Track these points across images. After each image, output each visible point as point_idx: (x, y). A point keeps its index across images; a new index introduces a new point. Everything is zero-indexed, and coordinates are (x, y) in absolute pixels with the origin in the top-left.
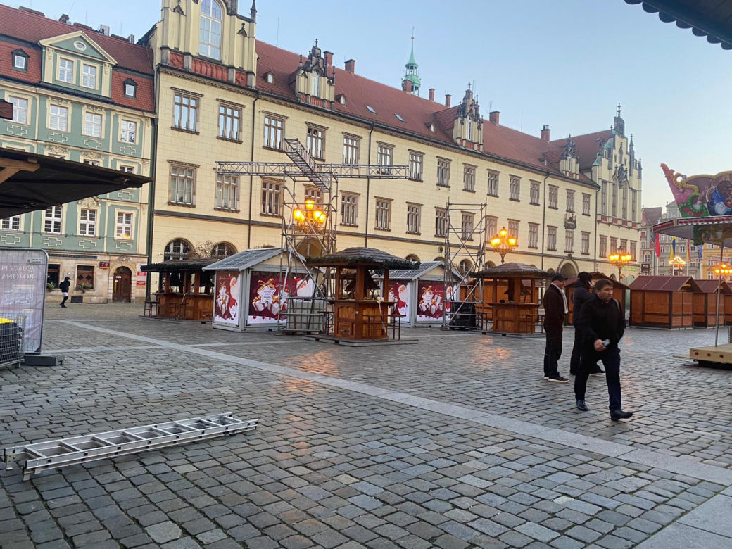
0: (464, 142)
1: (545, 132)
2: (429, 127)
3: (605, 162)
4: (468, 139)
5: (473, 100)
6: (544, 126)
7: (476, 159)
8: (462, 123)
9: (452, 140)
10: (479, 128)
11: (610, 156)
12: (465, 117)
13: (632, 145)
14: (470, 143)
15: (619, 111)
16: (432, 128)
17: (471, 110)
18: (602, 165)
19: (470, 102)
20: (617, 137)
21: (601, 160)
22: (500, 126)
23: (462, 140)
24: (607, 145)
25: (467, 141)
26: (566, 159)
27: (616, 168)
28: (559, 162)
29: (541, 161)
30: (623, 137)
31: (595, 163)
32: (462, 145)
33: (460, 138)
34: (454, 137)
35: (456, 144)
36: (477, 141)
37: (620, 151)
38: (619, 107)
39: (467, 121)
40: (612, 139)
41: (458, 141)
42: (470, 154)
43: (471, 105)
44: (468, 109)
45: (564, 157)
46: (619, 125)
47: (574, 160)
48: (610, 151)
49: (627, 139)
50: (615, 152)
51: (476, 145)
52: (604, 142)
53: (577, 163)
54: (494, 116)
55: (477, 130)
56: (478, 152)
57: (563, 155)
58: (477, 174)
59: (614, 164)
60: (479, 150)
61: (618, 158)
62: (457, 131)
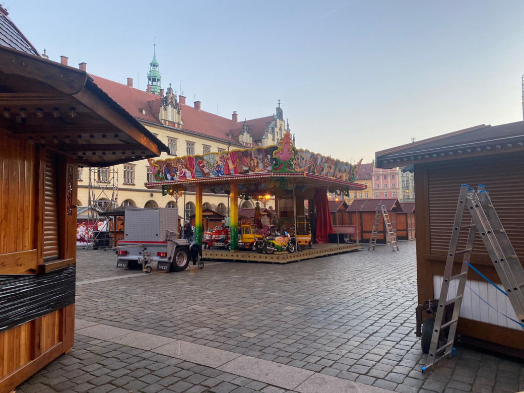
0: (167, 122)
1: (235, 115)
2: (141, 111)
3: (270, 136)
4: (171, 120)
5: (173, 94)
6: (234, 112)
7: (177, 134)
8: (165, 110)
9: (158, 121)
10: (178, 113)
11: (273, 132)
12: (167, 105)
13: (288, 125)
14: (172, 123)
15: (279, 104)
16: (144, 112)
17: (172, 101)
18: (268, 138)
19: (171, 96)
20: (278, 120)
21: (267, 135)
22: (201, 111)
23: (165, 121)
24: (271, 125)
25: (169, 122)
26: (243, 134)
27: (278, 139)
28: (239, 136)
29: (227, 135)
30: (282, 120)
31: (264, 137)
32: (166, 124)
33: (164, 120)
34: (160, 119)
35: (161, 124)
36: (177, 122)
37: (281, 129)
38: (279, 101)
39: (170, 108)
40: (274, 121)
41: (163, 121)
42: (172, 130)
43: (172, 98)
44: (169, 101)
45: (241, 133)
46: (280, 112)
47: (248, 135)
48: (273, 129)
49: (285, 121)
50: (277, 130)
51: (176, 125)
52: (269, 123)
53: (250, 136)
54: (197, 104)
55: (177, 115)
56: (178, 129)
57: (241, 131)
58: (178, 144)
59: (276, 137)
60: (179, 127)
61: (279, 133)
62: (162, 115)
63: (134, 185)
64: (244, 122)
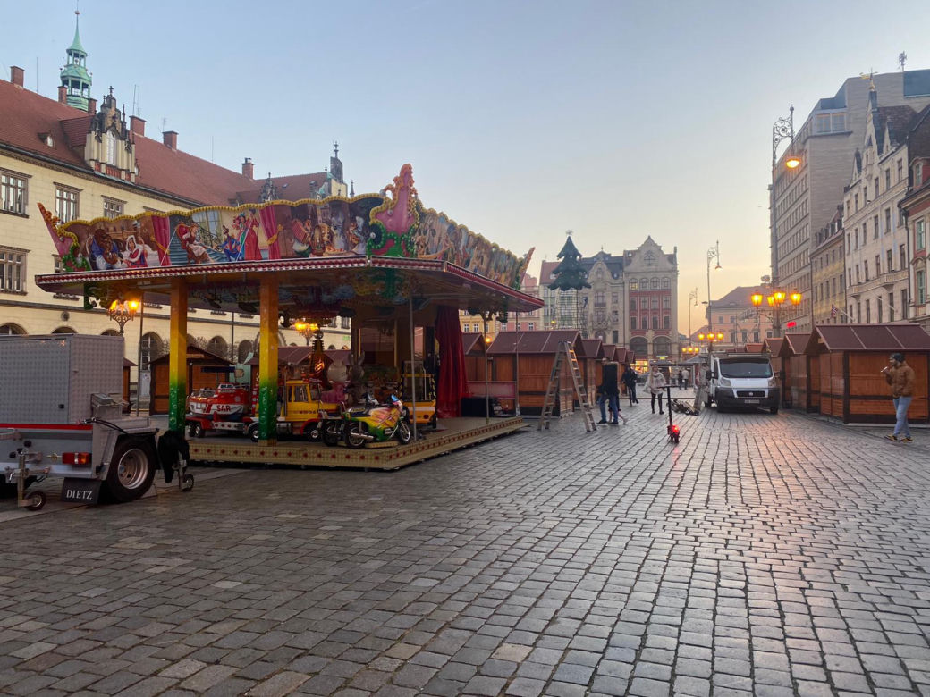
0: (103, 167)
1: (247, 166)
2: (43, 140)
4: (111, 163)
5: (116, 110)
6: (246, 159)
7: (123, 192)
8: (99, 140)
9: (83, 162)
10: (128, 149)
12: (102, 131)
13: (352, 193)
14: (114, 169)
15: (336, 151)
16: (50, 141)
17: (113, 125)
19: (112, 113)
20: (333, 181)
22: (179, 152)
23: (99, 164)
24: (319, 190)
25: (108, 166)
29: (232, 202)
30: (341, 182)
32: (100, 170)
33: (97, 161)
34: (87, 158)
35: (89, 168)
36: (125, 168)
38: (336, 146)
39: (109, 138)
40: (326, 184)
41: (93, 164)
42: (113, 183)
43: (114, 117)
44: (108, 122)
45: (262, 200)
46: (337, 167)
48: (324, 197)
49: (346, 185)
51: (123, 173)
52: (317, 185)
54: (170, 137)
55: (125, 153)
56: (127, 182)
57: (260, 197)
60: (129, 179)
62: (92, 151)
63: (24, 294)
64: (269, 180)
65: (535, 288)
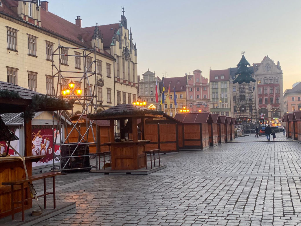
0: (27, 18)
1: (78, 20)
3: (118, 43)
6: (77, 17)
7: (36, 32)
8: (25, 3)
9: (17, 16)
10: (37, 9)
11: (120, 40)
13: (131, 34)
14: (31, 19)
15: (123, 12)
18: (116, 46)
20: (123, 28)
21: (115, 42)
23: (25, 16)
24: (118, 33)
25: (29, 17)
26: (96, 40)
27: (124, 48)
28: (91, 41)
29: (80, 39)
30: (126, 28)
31: (112, 44)
32: (25, 20)
33: (24, 14)
34: (19, 13)
35: (21, 18)
36: (36, 19)
37: (125, 38)
38: (123, 9)
40: (120, 29)
41: (22, 16)
42: (32, 27)
45: (94, 37)
46: (124, 20)
47: (100, 41)
48: (120, 36)
49: (128, 30)
50: (123, 38)
51: (36, 21)
52: (116, 30)
53: (102, 42)
54: (45, 3)
55: (36, 11)
56: (37, 26)
57: (93, 36)
58: (38, 43)
59: (123, 45)
60: (38, 25)
61: (124, 41)
62: (21, 9)
64: (97, 27)
65: (207, 84)
